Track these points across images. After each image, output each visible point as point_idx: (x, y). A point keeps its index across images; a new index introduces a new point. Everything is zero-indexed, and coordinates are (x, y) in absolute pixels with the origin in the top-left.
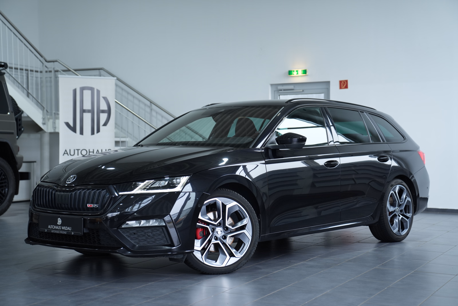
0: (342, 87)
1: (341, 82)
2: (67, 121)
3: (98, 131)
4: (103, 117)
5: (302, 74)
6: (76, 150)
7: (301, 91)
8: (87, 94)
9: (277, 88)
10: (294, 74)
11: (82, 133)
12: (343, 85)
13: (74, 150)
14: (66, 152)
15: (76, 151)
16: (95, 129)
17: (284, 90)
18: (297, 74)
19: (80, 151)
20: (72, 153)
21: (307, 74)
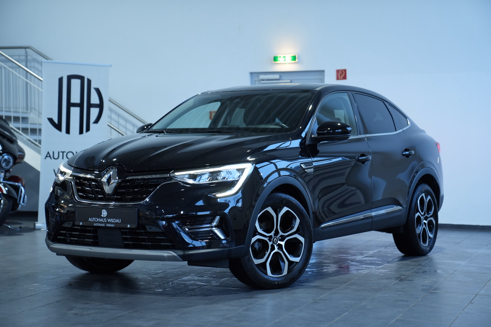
1: (338, 71)
2: (50, 117)
3: (88, 129)
4: (94, 112)
5: (290, 61)
6: (61, 152)
7: (289, 81)
8: (76, 84)
9: (258, 77)
11: (68, 132)
12: (341, 76)
13: (59, 152)
14: (48, 155)
15: (61, 154)
16: (85, 127)
17: (267, 80)
18: (285, 60)
19: (65, 154)
20: (56, 156)
21: (297, 60)
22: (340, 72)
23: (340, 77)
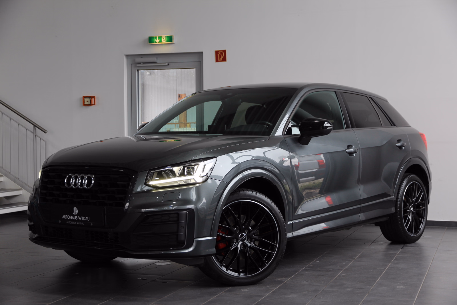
0: (219, 60)
1: (217, 52)
5: (166, 42)
7: (166, 64)
9: (135, 60)
10: (156, 42)
12: (220, 57)
17: (143, 63)
18: (160, 41)
21: (174, 41)
22: (219, 53)
23: (220, 59)
